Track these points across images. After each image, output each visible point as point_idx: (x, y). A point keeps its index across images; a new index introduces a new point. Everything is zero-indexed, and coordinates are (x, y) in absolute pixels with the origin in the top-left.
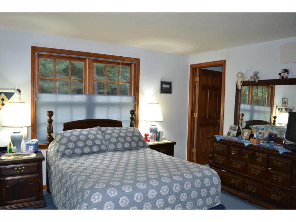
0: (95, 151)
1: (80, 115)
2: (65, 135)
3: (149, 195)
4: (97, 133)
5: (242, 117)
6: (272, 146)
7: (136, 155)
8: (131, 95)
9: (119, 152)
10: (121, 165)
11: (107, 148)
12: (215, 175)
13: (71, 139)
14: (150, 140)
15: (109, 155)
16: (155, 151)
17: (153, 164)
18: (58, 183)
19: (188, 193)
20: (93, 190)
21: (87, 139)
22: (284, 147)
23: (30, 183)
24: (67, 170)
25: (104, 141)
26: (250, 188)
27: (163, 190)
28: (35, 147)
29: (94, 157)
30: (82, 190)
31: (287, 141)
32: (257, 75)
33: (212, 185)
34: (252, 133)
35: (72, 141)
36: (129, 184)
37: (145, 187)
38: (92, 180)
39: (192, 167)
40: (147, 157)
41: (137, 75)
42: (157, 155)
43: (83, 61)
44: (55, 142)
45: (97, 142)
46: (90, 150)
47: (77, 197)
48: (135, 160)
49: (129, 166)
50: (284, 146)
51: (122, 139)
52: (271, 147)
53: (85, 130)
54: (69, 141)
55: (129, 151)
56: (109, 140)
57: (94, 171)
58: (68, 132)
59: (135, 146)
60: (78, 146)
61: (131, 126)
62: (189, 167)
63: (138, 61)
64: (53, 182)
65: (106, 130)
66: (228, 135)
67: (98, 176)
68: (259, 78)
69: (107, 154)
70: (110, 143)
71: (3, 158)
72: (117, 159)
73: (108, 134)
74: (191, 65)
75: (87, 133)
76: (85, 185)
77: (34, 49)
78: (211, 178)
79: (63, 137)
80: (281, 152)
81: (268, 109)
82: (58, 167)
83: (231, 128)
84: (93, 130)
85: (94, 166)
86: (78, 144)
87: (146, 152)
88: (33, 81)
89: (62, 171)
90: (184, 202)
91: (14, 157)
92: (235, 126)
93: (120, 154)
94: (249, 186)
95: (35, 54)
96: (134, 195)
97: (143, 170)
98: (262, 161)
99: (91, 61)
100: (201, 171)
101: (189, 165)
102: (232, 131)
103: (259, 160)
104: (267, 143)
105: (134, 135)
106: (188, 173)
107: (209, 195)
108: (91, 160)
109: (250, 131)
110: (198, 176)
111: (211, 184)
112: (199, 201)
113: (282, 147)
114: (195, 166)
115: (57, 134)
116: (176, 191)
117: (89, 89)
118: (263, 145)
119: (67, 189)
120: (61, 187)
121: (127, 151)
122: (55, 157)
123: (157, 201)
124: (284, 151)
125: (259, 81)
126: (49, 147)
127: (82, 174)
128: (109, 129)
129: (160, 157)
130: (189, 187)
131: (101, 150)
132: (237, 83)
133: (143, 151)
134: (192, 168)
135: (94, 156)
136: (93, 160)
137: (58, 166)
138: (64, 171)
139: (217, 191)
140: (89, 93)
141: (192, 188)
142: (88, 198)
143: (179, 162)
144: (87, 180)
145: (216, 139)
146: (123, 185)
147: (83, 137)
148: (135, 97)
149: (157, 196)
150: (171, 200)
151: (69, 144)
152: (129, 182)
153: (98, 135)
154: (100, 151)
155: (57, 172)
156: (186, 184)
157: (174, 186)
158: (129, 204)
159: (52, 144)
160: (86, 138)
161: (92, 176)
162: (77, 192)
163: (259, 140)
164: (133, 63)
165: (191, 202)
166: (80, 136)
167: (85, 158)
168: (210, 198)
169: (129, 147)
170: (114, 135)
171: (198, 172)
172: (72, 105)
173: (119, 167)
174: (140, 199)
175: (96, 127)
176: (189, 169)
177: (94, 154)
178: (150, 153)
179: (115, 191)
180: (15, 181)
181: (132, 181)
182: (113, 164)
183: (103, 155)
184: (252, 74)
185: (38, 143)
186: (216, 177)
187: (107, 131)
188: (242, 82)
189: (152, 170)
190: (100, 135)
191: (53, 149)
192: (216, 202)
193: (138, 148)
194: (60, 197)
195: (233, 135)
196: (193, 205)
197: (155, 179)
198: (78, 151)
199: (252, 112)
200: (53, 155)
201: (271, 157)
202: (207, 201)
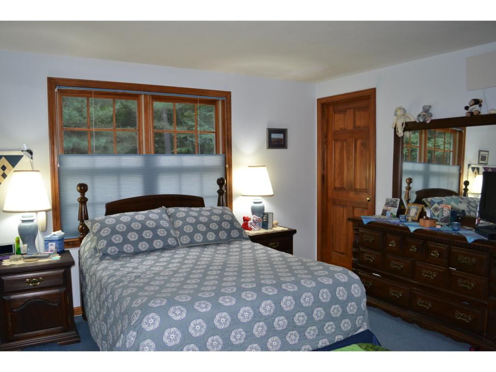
0: (157, 247)
1: (133, 189)
2: (106, 222)
3: (240, 316)
4: (161, 218)
5: (409, 185)
6: (455, 230)
7: (225, 251)
8: (219, 153)
9: (198, 248)
10: (197, 269)
11: (177, 242)
12: (355, 282)
13: (117, 228)
14: (253, 227)
15: (181, 253)
16: (258, 244)
17: (252, 265)
18: (95, 301)
19: (309, 311)
20: (146, 310)
21: (144, 228)
22: (476, 232)
23: (51, 304)
24: (108, 279)
25: (172, 231)
26: (421, 303)
27: (264, 308)
28: (60, 244)
29: (156, 258)
30: (129, 312)
31: (481, 221)
32: (430, 112)
33: (350, 298)
34: (423, 209)
35: (117, 233)
36: (205, 299)
37: (234, 302)
38: (147, 293)
39: (317, 268)
40: (243, 255)
41: (227, 119)
42: (260, 251)
43: (135, 99)
44: (92, 235)
45: (161, 233)
46: (148, 246)
47: (122, 323)
48: (223, 261)
49: (212, 270)
50: (475, 230)
51: (202, 226)
52: (455, 232)
53: (140, 214)
54: (114, 231)
55: (214, 246)
56: (180, 229)
57: (152, 279)
58: (112, 218)
59: (225, 238)
60: (128, 239)
61: (219, 205)
62: (311, 268)
63: (228, 95)
64: (89, 300)
65: (175, 213)
66: (382, 215)
67: (157, 288)
68: (431, 116)
69: (178, 252)
70: (183, 233)
71: (6, 263)
72: (193, 259)
73: (178, 219)
74: (318, 100)
75: (143, 219)
76: (134, 302)
77: (52, 82)
78: (347, 286)
79: (103, 225)
80: (470, 240)
81: (454, 169)
82: (96, 276)
83: (388, 202)
84: (154, 213)
85: (153, 272)
86: (128, 237)
87: (244, 247)
88: (53, 134)
89: (101, 281)
90: (302, 326)
91: (25, 261)
92: (394, 199)
93: (199, 250)
94: (420, 300)
95: (54, 90)
96: (215, 316)
97: (234, 276)
98: (439, 257)
99: (149, 99)
100: (331, 275)
101: (312, 266)
102: (389, 208)
103: (435, 254)
104: (448, 225)
105: (222, 220)
106: (309, 279)
107: (345, 315)
108: (149, 263)
109: (420, 206)
110: (326, 283)
111: (348, 297)
112: (329, 326)
113: (473, 232)
114: (321, 267)
115: (94, 222)
116: (288, 309)
117: (147, 146)
118: (442, 229)
119: (108, 310)
120: (100, 308)
121: (211, 247)
122: (91, 259)
123: (254, 326)
124: (476, 239)
125: (433, 121)
126: (82, 244)
127: (131, 284)
128: (181, 211)
129: (265, 255)
130: (309, 302)
131: (168, 246)
132: (396, 126)
133: (238, 246)
134: (317, 271)
135: (155, 256)
136: (153, 262)
137: (94, 274)
138: (104, 281)
139: (359, 309)
140: (148, 152)
141: (314, 303)
142: (138, 323)
143: (296, 261)
144: (139, 294)
145: (363, 222)
146: (197, 301)
147: (137, 224)
148: (225, 156)
149: (254, 317)
150: (278, 324)
151: (114, 237)
152: (207, 295)
153: (161, 222)
154: (166, 248)
155: (94, 284)
156: (303, 296)
157: (284, 300)
158: (205, 331)
159: (88, 237)
160: (142, 227)
161: (147, 287)
162: (122, 314)
163: (435, 222)
164: (220, 99)
165: (314, 328)
166: (131, 224)
167: (140, 260)
168: (347, 320)
169: (215, 239)
170: (189, 220)
171: (326, 276)
172: (119, 172)
173: (194, 271)
174: (225, 324)
175: (160, 208)
176: (311, 273)
177: (156, 253)
178: (249, 249)
179: (182, 311)
180: (27, 300)
181: (213, 294)
182: (185, 268)
183: (170, 254)
184: (420, 110)
185: (65, 238)
186: (356, 285)
187: (178, 214)
188: (404, 125)
189: (249, 275)
190: (166, 220)
191: (88, 246)
192: (358, 326)
193: (229, 241)
194: (98, 324)
195: (391, 214)
196: (318, 332)
197: (252, 290)
198: (129, 249)
199: (426, 175)
200: (88, 257)
201: (454, 249)
202: (341, 325)
